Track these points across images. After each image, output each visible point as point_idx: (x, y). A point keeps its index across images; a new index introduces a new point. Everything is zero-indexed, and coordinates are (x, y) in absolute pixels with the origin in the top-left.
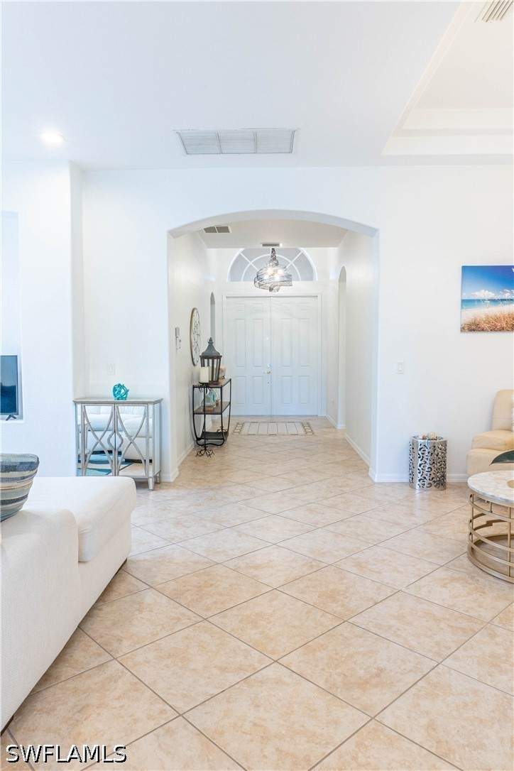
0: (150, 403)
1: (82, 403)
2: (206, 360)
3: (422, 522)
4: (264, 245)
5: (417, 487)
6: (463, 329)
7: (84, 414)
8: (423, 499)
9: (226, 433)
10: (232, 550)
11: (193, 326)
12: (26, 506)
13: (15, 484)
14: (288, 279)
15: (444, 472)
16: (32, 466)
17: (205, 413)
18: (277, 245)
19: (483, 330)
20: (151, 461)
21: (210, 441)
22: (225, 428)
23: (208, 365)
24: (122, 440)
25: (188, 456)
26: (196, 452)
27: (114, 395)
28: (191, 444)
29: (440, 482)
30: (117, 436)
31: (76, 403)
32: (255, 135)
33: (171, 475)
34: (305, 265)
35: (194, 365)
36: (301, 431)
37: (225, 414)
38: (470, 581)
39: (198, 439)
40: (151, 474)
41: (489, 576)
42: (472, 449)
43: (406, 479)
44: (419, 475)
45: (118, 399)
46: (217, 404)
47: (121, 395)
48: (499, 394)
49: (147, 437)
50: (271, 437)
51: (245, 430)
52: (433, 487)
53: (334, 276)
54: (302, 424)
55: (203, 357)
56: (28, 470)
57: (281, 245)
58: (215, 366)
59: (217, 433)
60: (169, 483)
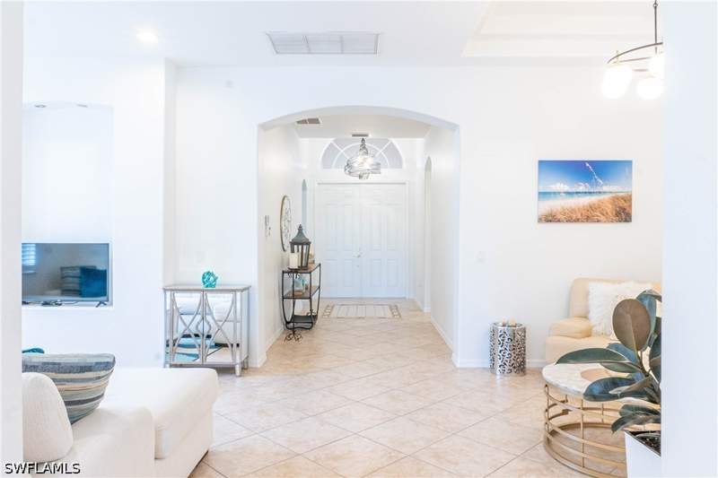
0: (238, 290)
1: (171, 290)
2: (296, 246)
3: (501, 410)
4: (354, 135)
5: (498, 373)
6: (540, 220)
7: (173, 301)
8: (503, 385)
9: (315, 317)
10: (313, 440)
11: (284, 212)
12: (103, 405)
13: (90, 384)
14: (377, 168)
15: (524, 358)
16: (108, 366)
17: (294, 297)
18: (366, 135)
19: (559, 221)
20: (238, 345)
21: (299, 325)
22: (315, 311)
23: (298, 251)
24: (210, 326)
25: (278, 339)
26: (284, 336)
27: (204, 283)
28: (280, 328)
29: (519, 367)
30: (205, 323)
31: (165, 290)
32: (341, 37)
33: (258, 361)
34: (393, 153)
35: (284, 250)
36: (389, 314)
37: (315, 297)
38: (545, 472)
39: (288, 323)
40: (238, 361)
41: (563, 467)
42: (549, 335)
43: (488, 365)
44: (500, 361)
45: (207, 286)
46: (307, 289)
47: (209, 282)
48: (576, 281)
49: (235, 321)
50: (359, 321)
51: (334, 314)
52: (513, 373)
53: (420, 165)
54: (390, 307)
55: (293, 243)
56: (103, 370)
57: (370, 136)
58: (304, 251)
59: (307, 317)
60: (256, 368)
